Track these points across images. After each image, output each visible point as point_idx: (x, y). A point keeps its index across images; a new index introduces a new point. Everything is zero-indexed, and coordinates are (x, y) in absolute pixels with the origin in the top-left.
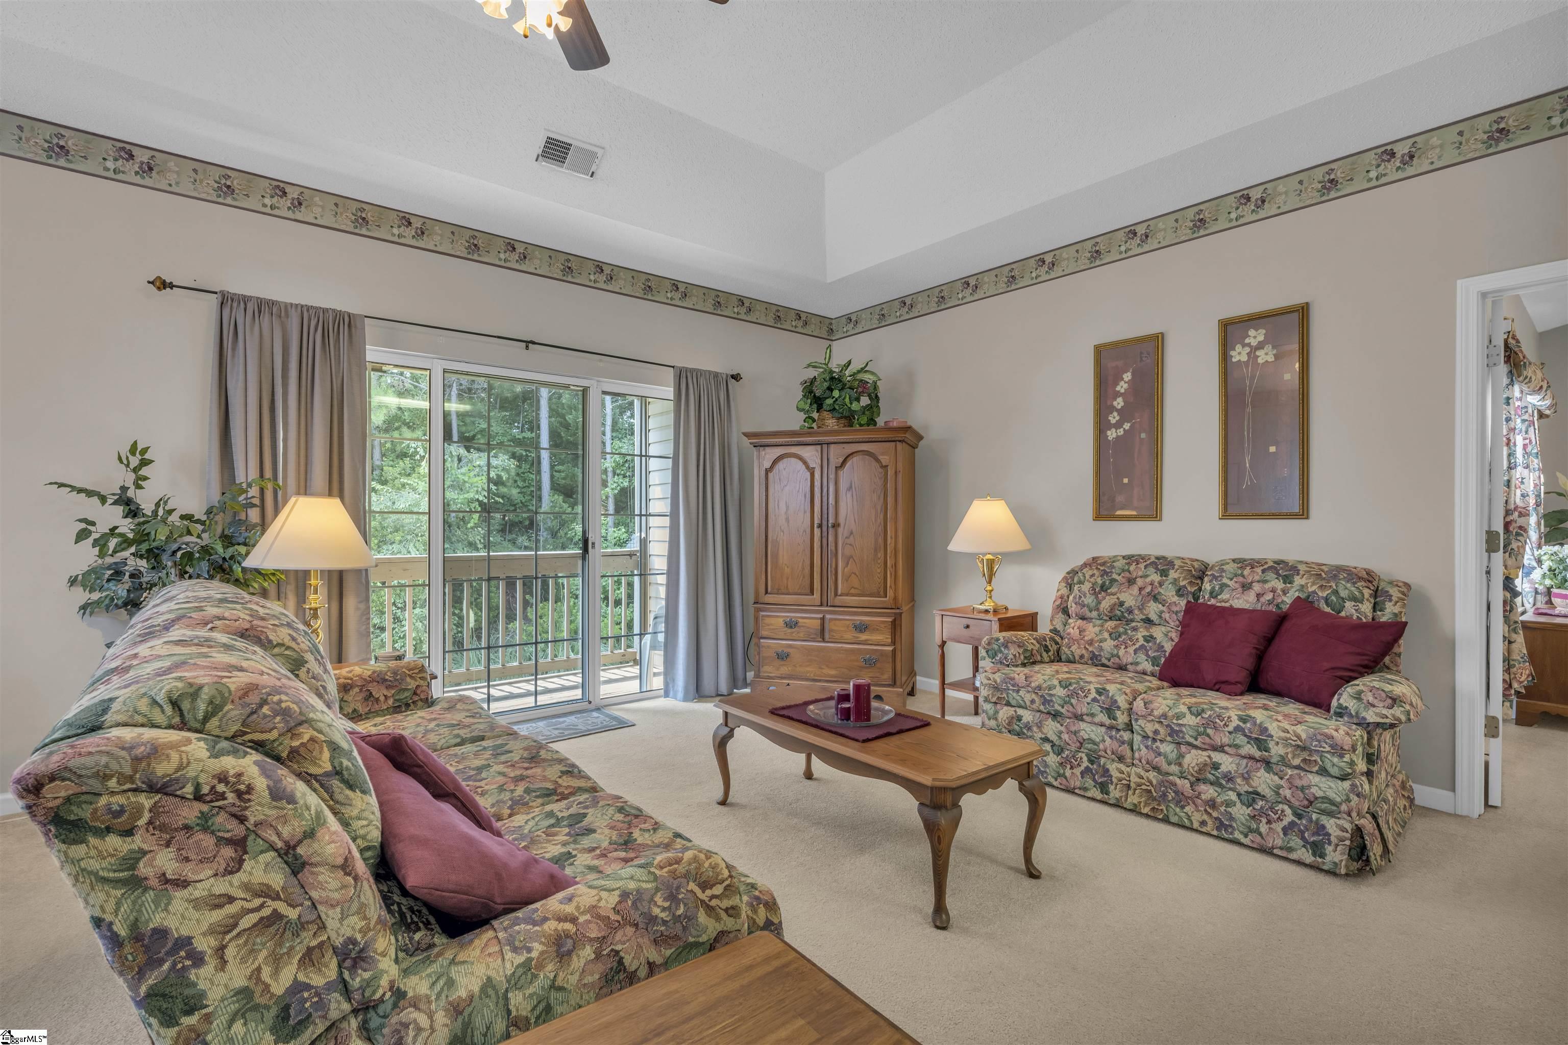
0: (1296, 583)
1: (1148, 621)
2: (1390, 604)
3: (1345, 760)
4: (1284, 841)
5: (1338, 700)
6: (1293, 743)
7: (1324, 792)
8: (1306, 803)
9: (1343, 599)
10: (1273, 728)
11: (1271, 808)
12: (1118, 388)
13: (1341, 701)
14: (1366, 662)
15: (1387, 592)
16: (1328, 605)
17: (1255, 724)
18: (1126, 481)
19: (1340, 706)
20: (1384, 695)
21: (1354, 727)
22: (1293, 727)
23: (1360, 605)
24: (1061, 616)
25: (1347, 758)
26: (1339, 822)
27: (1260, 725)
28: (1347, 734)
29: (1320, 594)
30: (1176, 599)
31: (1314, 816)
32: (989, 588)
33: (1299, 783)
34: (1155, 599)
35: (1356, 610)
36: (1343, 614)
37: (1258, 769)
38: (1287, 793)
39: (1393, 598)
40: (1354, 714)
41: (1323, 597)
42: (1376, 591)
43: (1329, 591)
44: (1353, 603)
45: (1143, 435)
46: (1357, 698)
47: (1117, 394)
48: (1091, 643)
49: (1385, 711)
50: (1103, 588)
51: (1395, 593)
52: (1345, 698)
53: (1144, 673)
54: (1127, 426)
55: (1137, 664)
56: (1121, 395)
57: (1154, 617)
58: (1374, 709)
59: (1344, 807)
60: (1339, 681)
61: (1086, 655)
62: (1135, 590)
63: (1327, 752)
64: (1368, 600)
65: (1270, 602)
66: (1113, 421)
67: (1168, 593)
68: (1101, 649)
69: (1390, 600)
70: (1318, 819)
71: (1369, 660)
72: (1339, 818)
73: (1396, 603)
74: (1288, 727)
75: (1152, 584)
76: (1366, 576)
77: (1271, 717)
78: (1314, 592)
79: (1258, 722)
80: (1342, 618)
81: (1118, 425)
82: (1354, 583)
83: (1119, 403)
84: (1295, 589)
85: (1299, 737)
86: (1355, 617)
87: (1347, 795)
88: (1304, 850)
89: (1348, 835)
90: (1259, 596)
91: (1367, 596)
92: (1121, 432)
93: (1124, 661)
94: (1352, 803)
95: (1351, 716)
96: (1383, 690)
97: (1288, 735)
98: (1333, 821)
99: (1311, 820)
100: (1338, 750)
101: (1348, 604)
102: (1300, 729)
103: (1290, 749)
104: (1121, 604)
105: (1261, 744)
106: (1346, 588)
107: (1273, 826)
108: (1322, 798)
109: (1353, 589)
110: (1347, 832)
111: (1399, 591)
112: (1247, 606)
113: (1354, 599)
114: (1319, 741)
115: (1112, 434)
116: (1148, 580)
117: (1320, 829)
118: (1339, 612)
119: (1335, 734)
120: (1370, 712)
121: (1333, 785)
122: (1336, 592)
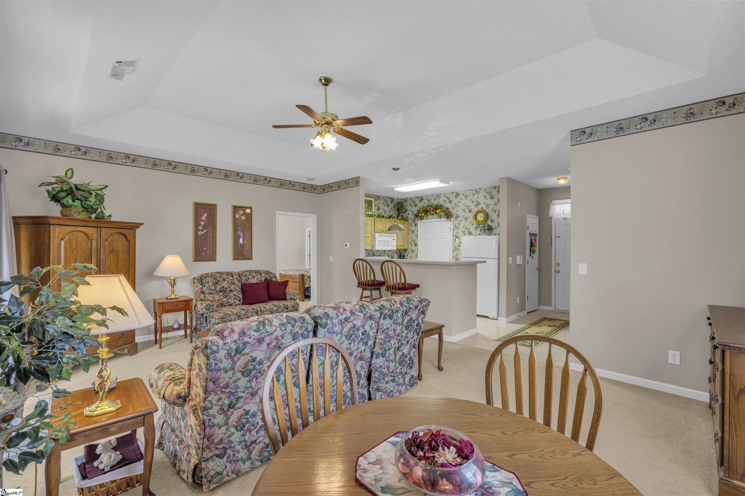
0: (262, 275)
1: (231, 291)
10: (289, 305)
12: (202, 218)
18: (205, 249)
19: (291, 298)
24: (202, 295)
27: (287, 305)
30: (238, 283)
32: (173, 290)
34: (233, 284)
40: (294, 298)
41: (269, 278)
43: (269, 276)
45: (211, 235)
47: (202, 220)
48: (219, 300)
50: (216, 283)
52: (292, 296)
53: (237, 305)
54: (205, 231)
55: (235, 303)
56: (203, 221)
57: (233, 289)
61: (219, 304)
62: (226, 282)
65: (260, 280)
66: (200, 229)
67: (236, 282)
68: (223, 301)
75: (231, 280)
78: (267, 277)
81: (202, 230)
83: (202, 223)
90: (257, 279)
92: (203, 233)
93: (231, 303)
97: (291, 305)
104: (224, 287)
106: (271, 275)
112: (255, 282)
113: (273, 277)
115: (200, 233)
116: (229, 279)
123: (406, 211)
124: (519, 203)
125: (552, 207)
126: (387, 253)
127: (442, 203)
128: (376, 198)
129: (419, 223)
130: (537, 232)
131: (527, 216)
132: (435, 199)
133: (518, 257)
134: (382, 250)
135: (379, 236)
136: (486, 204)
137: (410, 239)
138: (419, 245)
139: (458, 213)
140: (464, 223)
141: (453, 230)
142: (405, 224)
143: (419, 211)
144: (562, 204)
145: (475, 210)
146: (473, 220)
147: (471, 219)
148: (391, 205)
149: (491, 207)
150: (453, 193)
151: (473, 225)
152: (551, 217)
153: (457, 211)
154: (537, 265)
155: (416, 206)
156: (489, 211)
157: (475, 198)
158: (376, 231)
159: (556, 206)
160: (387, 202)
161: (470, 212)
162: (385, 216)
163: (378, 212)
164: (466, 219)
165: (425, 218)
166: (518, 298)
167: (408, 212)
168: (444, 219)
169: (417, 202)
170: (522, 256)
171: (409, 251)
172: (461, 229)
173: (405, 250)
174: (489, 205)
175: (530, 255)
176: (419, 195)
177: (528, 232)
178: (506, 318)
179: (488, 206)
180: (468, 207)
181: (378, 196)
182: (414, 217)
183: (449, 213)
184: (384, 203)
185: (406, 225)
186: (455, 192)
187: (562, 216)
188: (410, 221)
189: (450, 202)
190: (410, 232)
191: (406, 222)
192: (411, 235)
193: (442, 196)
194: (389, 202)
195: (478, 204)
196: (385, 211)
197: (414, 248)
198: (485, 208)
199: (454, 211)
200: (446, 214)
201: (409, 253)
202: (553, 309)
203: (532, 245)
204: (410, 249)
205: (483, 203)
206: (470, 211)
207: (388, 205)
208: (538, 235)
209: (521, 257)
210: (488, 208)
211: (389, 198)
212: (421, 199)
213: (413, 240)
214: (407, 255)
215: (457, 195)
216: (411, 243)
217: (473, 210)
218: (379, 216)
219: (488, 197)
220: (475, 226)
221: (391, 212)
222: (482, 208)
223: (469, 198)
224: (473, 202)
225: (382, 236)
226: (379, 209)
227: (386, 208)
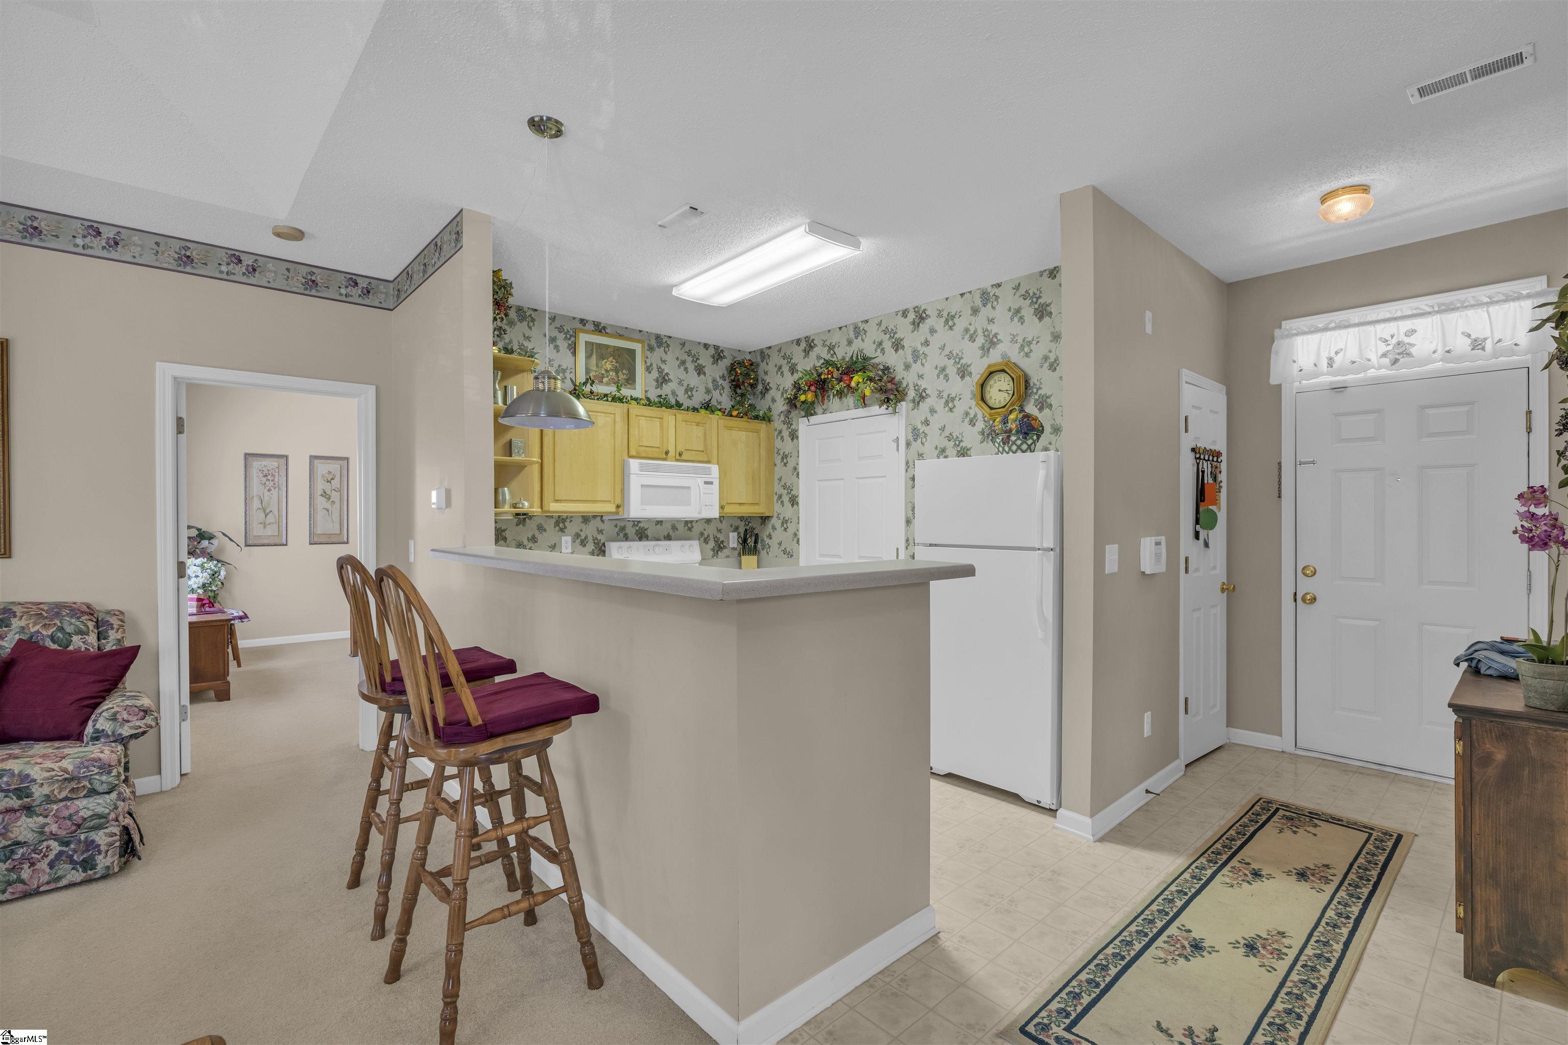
0: (13, 627)
2: (113, 632)
3: (113, 774)
4: (50, 874)
5: (94, 726)
6: (60, 778)
7: (93, 810)
8: (74, 828)
9: (69, 634)
10: (36, 773)
11: (34, 851)
13: (98, 726)
14: (108, 687)
15: (108, 621)
16: (54, 642)
17: (13, 775)
19: (97, 731)
20: (137, 710)
21: (113, 744)
22: (57, 764)
23: (86, 637)
25: (114, 773)
26: (107, 831)
27: (20, 774)
28: (112, 752)
29: (44, 633)
31: (83, 837)
33: (66, 813)
35: (84, 642)
36: (71, 648)
37: (18, 818)
38: (54, 828)
39: (114, 626)
40: (110, 733)
41: (48, 636)
42: (97, 622)
43: (55, 628)
44: (80, 637)
46: (112, 719)
49: (138, 723)
51: (114, 621)
52: (101, 721)
58: (129, 724)
59: (113, 816)
60: (86, 709)
63: (95, 774)
64: (92, 631)
69: (112, 629)
70: (86, 838)
71: (110, 684)
72: (106, 828)
73: (118, 630)
74: (52, 766)
76: (88, 610)
77: (28, 763)
78: (38, 632)
79: (16, 772)
80: (71, 652)
82: (78, 618)
84: (13, 632)
85: (65, 771)
86: (83, 649)
87: (115, 804)
88: (74, 872)
89: (118, 837)
91: (91, 628)
94: (120, 809)
95: (108, 736)
96: (136, 706)
97: (53, 773)
98: (101, 833)
99: (80, 841)
100: (106, 768)
101: (75, 638)
102: (65, 764)
103: (56, 785)
105: (22, 793)
106: (71, 624)
107: (38, 866)
108: (91, 816)
109: (78, 623)
110: (116, 835)
111: (118, 619)
113: (80, 632)
114: (87, 767)
117: (91, 845)
118: (67, 647)
119: (102, 756)
120: (126, 728)
121: (100, 801)
122: (61, 629)
123: (767, 389)
124: (1148, 315)
125: (1280, 346)
126: (697, 529)
127: (870, 351)
128: (653, 342)
129: (803, 426)
130: (1221, 445)
131: (1184, 379)
132: (850, 343)
133: (1147, 545)
134: (679, 521)
135: (642, 468)
136: (1020, 339)
137: (776, 482)
138: (801, 500)
139: (923, 384)
140: (942, 417)
141: (908, 444)
142: (758, 431)
143: (797, 386)
144: (1326, 329)
145: (978, 369)
146: (973, 403)
147: (967, 402)
148: (716, 371)
149: (1038, 352)
150: (905, 314)
151: (972, 423)
152: (1279, 386)
153: (921, 377)
154: (1220, 573)
155: (793, 370)
156: (1030, 365)
157: (979, 323)
158: (633, 453)
159: (1299, 340)
160: (695, 359)
161: (962, 377)
162: (686, 403)
163: (659, 392)
164: (950, 402)
165: (819, 409)
166: (1147, 716)
167: (772, 393)
168: (875, 409)
169: (797, 354)
170: (1163, 539)
171: (774, 521)
172: (934, 438)
173: (764, 519)
174: (1030, 343)
175: (1197, 535)
176: (801, 335)
177: (1187, 442)
178: (1092, 816)
179: (1026, 346)
180: (955, 357)
181: (658, 337)
182: (785, 408)
183: (889, 386)
184: (683, 363)
185: (763, 435)
186: (910, 306)
187: (1326, 379)
188: (778, 424)
189: (898, 346)
190: (778, 460)
191: (763, 426)
192: (779, 470)
193: (872, 328)
194: (705, 359)
195: (992, 342)
196: (689, 390)
197: (787, 511)
198: (1016, 356)
199: (908, 378)
200: (881, 390)
201: (774, 528)
202: (1290, 748)
203: (1201, 494)
204: (778, 518)
205: (1009, 338)
206: (963, 372)
207: (700, 370)
208: (1224, 458)
209: (1158, 544)
210: (1027, 355)
211: (706, 346)
212: (809, 345)
213: (784, 487)
214: (770, 537)
215: (921, 317)
216: (780, 497)
217: (972, 369)
218: (663, 403)
219: (1028, 312)
220: (980, 425)
221: (716, 394)
222: (1004, 356)
223: (961, 324)
224: (972, 339)
225: (657, 469)
226: (663, 380)
227: (693, 379)
